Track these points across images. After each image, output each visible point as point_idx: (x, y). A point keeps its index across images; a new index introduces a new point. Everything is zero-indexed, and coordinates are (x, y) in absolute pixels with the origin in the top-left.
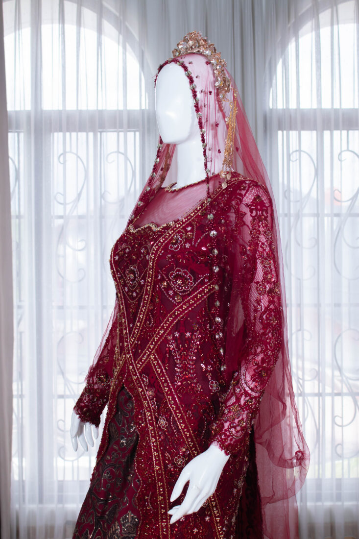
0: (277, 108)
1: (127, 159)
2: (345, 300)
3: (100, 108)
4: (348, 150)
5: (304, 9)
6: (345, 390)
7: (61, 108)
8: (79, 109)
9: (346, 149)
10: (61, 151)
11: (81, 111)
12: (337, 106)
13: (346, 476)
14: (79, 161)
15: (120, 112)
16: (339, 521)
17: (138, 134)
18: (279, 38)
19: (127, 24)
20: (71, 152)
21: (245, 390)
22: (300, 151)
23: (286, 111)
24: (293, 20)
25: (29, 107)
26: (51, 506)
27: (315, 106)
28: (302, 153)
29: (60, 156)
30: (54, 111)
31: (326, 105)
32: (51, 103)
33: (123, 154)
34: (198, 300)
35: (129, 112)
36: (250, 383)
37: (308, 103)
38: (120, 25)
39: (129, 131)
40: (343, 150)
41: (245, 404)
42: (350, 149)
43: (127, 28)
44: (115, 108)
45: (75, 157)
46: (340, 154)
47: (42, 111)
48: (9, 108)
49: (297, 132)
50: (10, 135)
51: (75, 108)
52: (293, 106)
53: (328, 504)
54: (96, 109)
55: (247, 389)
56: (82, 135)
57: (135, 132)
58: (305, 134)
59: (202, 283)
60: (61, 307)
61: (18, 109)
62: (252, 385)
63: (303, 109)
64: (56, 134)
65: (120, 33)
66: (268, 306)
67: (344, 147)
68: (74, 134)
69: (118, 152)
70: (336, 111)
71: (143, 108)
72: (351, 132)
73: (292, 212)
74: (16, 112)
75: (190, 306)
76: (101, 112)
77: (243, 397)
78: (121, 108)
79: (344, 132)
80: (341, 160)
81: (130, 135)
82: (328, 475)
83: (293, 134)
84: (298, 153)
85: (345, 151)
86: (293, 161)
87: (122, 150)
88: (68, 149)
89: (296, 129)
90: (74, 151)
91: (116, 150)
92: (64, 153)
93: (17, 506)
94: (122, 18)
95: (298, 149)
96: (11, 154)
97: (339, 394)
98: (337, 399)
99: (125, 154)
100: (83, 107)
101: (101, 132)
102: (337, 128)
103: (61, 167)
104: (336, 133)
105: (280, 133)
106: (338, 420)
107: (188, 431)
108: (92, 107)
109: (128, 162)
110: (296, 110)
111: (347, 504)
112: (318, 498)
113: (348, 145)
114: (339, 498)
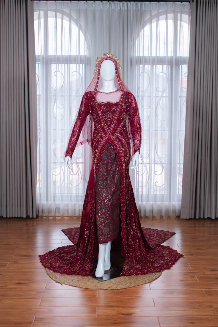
0: (135, 56)
1: (80, 74)
2: (159, 129)
3: (70, 54)
5: (147, 19)
6: (159, 162)
7: (55, 54)
8: (62, 54)
10: (55, 71)
11: (63, 56)
12: (158, 55)
14: (62, 75)
15: (77, 56)
17: (84, 65)
18: (137, 30)
19: (80, 23)
20: (58, 71)
23: (139, 57)
24: (142, 23)
25: (43, 54)
26: (51, 202)
27: (150, 55)
28: (144, 73)
29: (54, 72)
30: (53, 55)
31: (154, 55)
32: (51, 52)
33: (78, 72)
35: (81, 56)
37: (147, 54)
38: (78, 24)
39: (81, 64)
40: (160, 72)
43: (80, 24)
44: (75, 55)
45: (60, 73)
46: (159, 74)
47: (48, 55)
48: (37, 54)
50: (37, 65)
51: (60, 54)
52: (141, 55)
53: (151, 203)
54: (68, 55)
56: (63, 65)
57: (82, 64)
58: (146, 66)
60: (55, 130)
61: (39, 54)
63: (145, 57)
64: (53, 64)
65: (78, 26)
67: (161, 71)
68: (60, 65)
69: (76, 71)
70: (158, 57)
71: (86, 55)
73: (140, 95)
74: (39, 55)
76: (70, 56)
78: (78, 55)
79: (161, 66)
80: (159, 76)
81: (81, 65)
82: (152, 193)
83: (141, 66)
85: (161, 73)
87: (78, 71)
88: (58, 70)
89: (142, 64)
90: (60, 70)
91: (75, 71)
92: (56, 72)
93: (38, 202)
94: (78, 20)
95: (143, 71)
97: (156, 163)
98: (156, 165)
99: (79, 72)
100: (63, 54)
101: (70, 64)
102: (158, 64)
103: (55, 77)
104: (158, 66)
105: (137, 65)
106: (156, 173)
108: (67, 54)
109: (80, 76)
110: (143, 57)
111: (158, 203)
112: (148, 201)
113: (162, 70)
114: (155, 201)
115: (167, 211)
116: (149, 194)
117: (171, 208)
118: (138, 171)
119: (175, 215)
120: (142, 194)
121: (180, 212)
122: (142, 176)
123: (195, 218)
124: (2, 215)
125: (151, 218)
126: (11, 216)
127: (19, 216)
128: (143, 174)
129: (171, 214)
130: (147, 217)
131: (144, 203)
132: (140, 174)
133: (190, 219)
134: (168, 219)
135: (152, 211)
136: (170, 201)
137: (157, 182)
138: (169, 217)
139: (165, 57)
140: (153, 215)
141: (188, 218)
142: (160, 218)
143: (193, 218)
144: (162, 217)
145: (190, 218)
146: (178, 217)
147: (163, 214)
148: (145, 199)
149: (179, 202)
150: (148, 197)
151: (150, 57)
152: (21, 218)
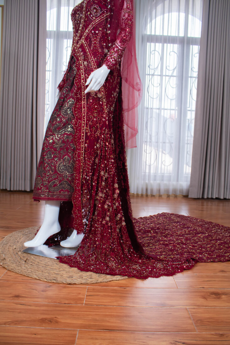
0: (147, 34)
4: (173, 51)
6: (167, 141)
7: (67, 30)
9: (172, 51)
10: (66, 47)
12: (169, 35)
13: (166, 172)
16: (162, 188)
18: (149, 8)
21: (116, 46)
22: (155, 50)
23: (150, 35)
25: (55, 29)
27: (161, 34)
30: (64, 31)
31: (165, 34)
34: (102, 19)
36: (119, 43)
37: (158, 33)
41: (116, 51)
42: (174, 51)
46: (170, 53)
47: (59, 31)
48: (48, 29)
49: (154, 44)
50: (47, 40)
52: (153, 33)
53: (158, 182)
55: (117, 45)
58: (157, 44)
59: (103, 13)
61: (50, 30)
62: (120, 44)
63: (157, 35)
64: (64, 40)
66: (128, 17)
72: (174, 45)
73: (151, 73)
75: (99, 21)
77: (116, 48)
79: (172, 45)
80: (170, 54)
82: (159, 172)
83: (153, 44)
84: (154, 51)
86: (152, 54)
89: (154, 42)
92: (67, 47)
95: (154, 50)
96: (47, 46)
98: (164, 144)
102: (169, 43)
104: (169, 45)
105: (148, 43)
106: (164, 152)
107: (95, 66)
110: (154, 35)
111: (165, 182)
112: (155, 180)
113: (173, 49)
114: (163, 180)
115: (175, 191)
116: (156, 173)
117: (179, 188)
118: (146, 150)
119: (182, 195)
120: (149, 173)
121: (188, 191)
122: (150, 154)
123: (203, 198)
124: (7, 188)
125: (158, 197)
126: (15, 189)
127: (23, 190)
128: (151, 151)
129: (178, 193)
130: (154, 196)
131: (152, 182)
132: (148, 152)
133: (198, 199)
134: (175, 198)
135: (159, 190)
136: (178, 181)
137: (165, 161)
138: (176, 196)
139: (177, 37)
140: (159, 194)
141: (196, 197)
142: (166, 197)
143: (201, 197)
144: (168, 196)
145: (198, 197)
146: (186, 197)
147: (171, 193)
148: (152, 178)
149: (187, 181)
150: (155, 176)
151: (161, 36)
152: (25, 192)
